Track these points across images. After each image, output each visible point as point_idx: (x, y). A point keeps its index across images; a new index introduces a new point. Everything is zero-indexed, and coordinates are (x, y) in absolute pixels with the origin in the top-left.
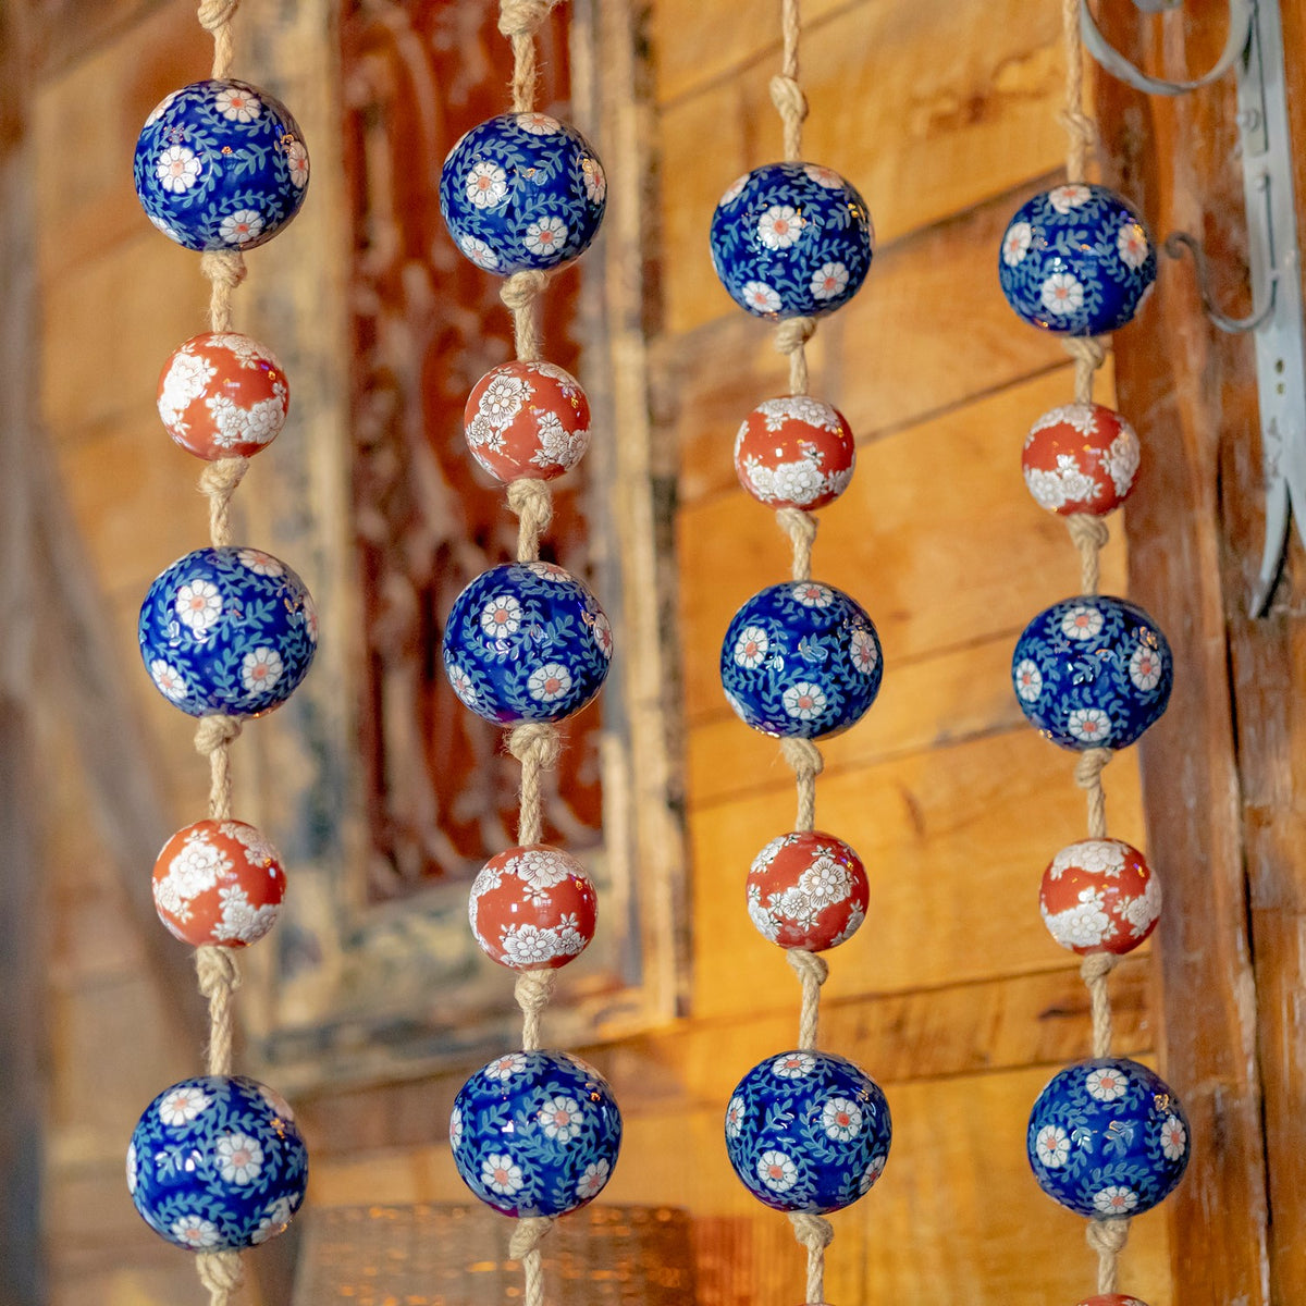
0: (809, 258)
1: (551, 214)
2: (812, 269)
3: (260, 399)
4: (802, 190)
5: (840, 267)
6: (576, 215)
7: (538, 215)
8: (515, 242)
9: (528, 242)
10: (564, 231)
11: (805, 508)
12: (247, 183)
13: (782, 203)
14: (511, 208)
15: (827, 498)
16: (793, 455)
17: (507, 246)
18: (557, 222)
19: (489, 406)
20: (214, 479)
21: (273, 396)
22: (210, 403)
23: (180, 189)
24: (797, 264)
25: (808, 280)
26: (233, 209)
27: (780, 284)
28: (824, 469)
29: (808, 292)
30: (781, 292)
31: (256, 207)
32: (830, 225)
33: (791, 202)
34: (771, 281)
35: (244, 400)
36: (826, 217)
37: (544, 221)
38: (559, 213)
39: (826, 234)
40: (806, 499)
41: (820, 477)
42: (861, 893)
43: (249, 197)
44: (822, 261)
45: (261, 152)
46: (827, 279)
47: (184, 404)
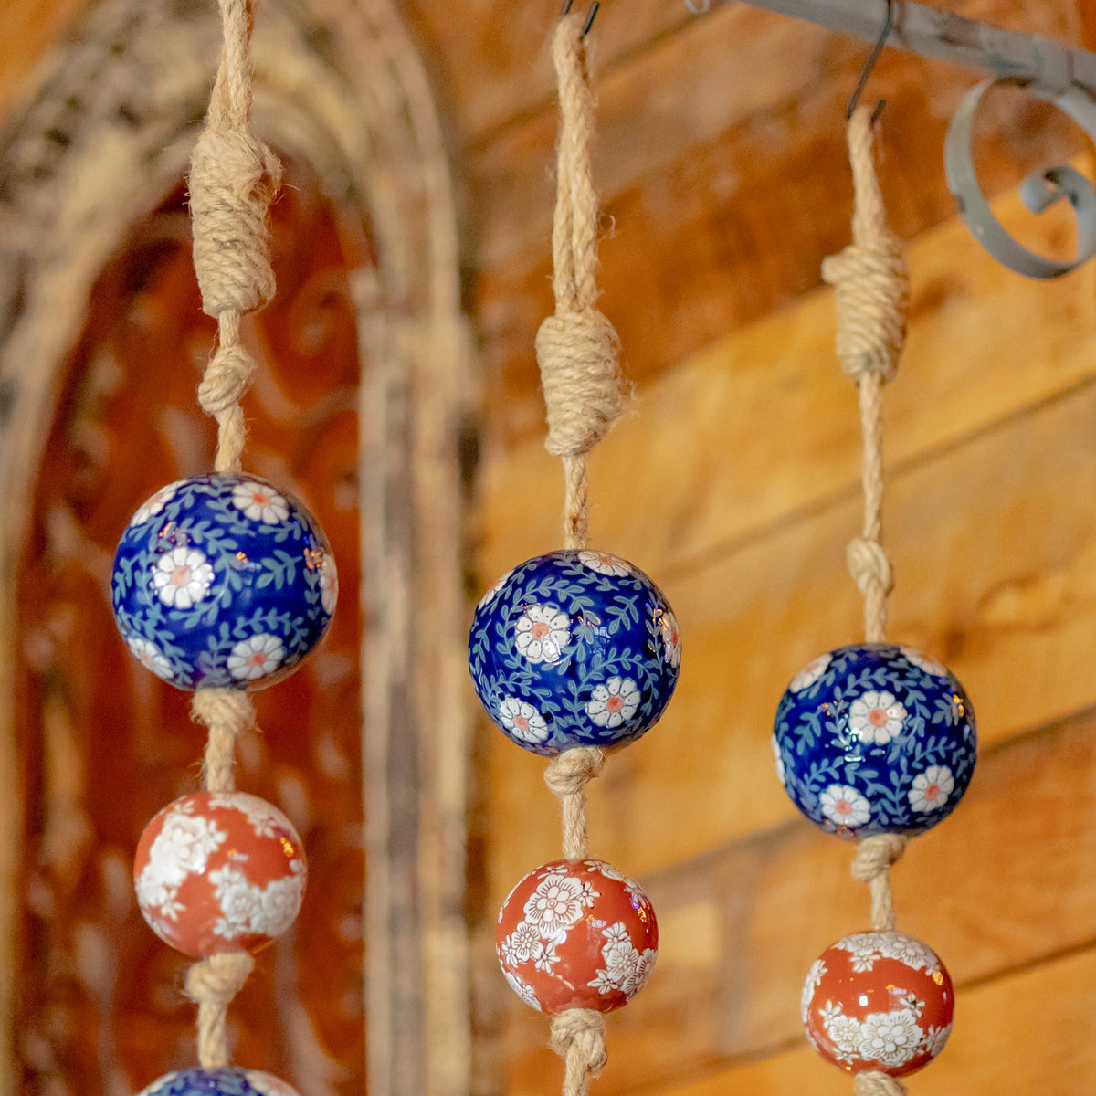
0: (911, 758)
1: (623, 674)
2: (914, 772)
3: (277, 877)
4: (902, 674)
5: (945, 771)
6: (652, 678)
7: (607, 674)
8: (574, 707)
9: (591, 708)
10: (636, 698)
11: (894, 1073)
12: (267, 600)
13: (878, 688)
14: (574, 664)
15: (919, 1062)
16: (882, 1004)
18: (629, 685)
19: (539, 913)
20: (211, 979)
21: (290, 873)
22: (215, 877)
23: (183, 602)
24: (897, 767)
25: (908, 787)
26: (249, 631)
27: (872, 789)
28: (922, 1023)
29: (905, 801)
30: (874, 799)
31: (278, 632)
32: (937, 719)
33: (889, 687)
34: (860, 786)
35: (257, 876)
36: (933, 709)
37: (614, 682)
38: (632, 674)
39: (931, 729)
40: (897, 1061)
41: (918, 1032)
43: (272, 618)
44: (925, 763)
45: (290, 562)
46: (930, 786)
47: (177, 877)
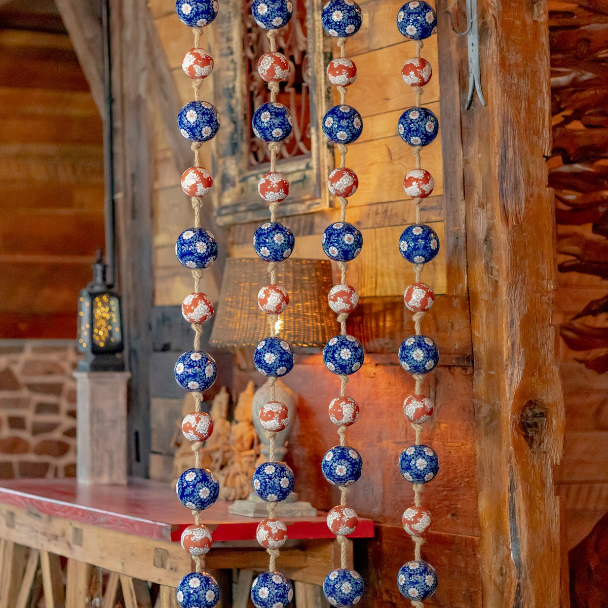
0: (345, 24)
1: (278, 16)
2: (346, 27)
3: (206, 65)
4: (343, 6)
5: (353, 26)
6: (285, 16)
7: (275, 17)
8: (270, 23)
9: (273, 23)
10: (282, 20)
11: (344, 86)
12: (203, 12)
13: (338, 10)
14: (268, 15)
15: (349, 84)
16: (340, 74)
17: (268, 24)
18: (280, 18)
19: (263, 64)
20: (196, 84)
21: (209, 64)
22: (194, 66)
23: (187, 14)
24: (342, 25)
25: (345, 29)
26: (200, 19)
27: (337, 30)
28: (348, 77)
29: (345, 32)
30: (338, 32)
31: (205, 18)
32: (350, 15)
33: (340, 10)
34: (335, 29)
35: (203, 66)
36: (349, 13)
37: (277, 18)
38: (280, 16)
39: (349, 18)
40: (344, 84)
41: (347, 79)
42: (356, 183)
43: (203, 16)
44: (348, 25)
45: (206, 5)
46: (350, 28)
47: (188, 67)
